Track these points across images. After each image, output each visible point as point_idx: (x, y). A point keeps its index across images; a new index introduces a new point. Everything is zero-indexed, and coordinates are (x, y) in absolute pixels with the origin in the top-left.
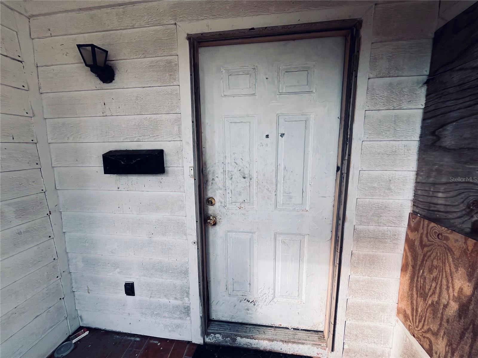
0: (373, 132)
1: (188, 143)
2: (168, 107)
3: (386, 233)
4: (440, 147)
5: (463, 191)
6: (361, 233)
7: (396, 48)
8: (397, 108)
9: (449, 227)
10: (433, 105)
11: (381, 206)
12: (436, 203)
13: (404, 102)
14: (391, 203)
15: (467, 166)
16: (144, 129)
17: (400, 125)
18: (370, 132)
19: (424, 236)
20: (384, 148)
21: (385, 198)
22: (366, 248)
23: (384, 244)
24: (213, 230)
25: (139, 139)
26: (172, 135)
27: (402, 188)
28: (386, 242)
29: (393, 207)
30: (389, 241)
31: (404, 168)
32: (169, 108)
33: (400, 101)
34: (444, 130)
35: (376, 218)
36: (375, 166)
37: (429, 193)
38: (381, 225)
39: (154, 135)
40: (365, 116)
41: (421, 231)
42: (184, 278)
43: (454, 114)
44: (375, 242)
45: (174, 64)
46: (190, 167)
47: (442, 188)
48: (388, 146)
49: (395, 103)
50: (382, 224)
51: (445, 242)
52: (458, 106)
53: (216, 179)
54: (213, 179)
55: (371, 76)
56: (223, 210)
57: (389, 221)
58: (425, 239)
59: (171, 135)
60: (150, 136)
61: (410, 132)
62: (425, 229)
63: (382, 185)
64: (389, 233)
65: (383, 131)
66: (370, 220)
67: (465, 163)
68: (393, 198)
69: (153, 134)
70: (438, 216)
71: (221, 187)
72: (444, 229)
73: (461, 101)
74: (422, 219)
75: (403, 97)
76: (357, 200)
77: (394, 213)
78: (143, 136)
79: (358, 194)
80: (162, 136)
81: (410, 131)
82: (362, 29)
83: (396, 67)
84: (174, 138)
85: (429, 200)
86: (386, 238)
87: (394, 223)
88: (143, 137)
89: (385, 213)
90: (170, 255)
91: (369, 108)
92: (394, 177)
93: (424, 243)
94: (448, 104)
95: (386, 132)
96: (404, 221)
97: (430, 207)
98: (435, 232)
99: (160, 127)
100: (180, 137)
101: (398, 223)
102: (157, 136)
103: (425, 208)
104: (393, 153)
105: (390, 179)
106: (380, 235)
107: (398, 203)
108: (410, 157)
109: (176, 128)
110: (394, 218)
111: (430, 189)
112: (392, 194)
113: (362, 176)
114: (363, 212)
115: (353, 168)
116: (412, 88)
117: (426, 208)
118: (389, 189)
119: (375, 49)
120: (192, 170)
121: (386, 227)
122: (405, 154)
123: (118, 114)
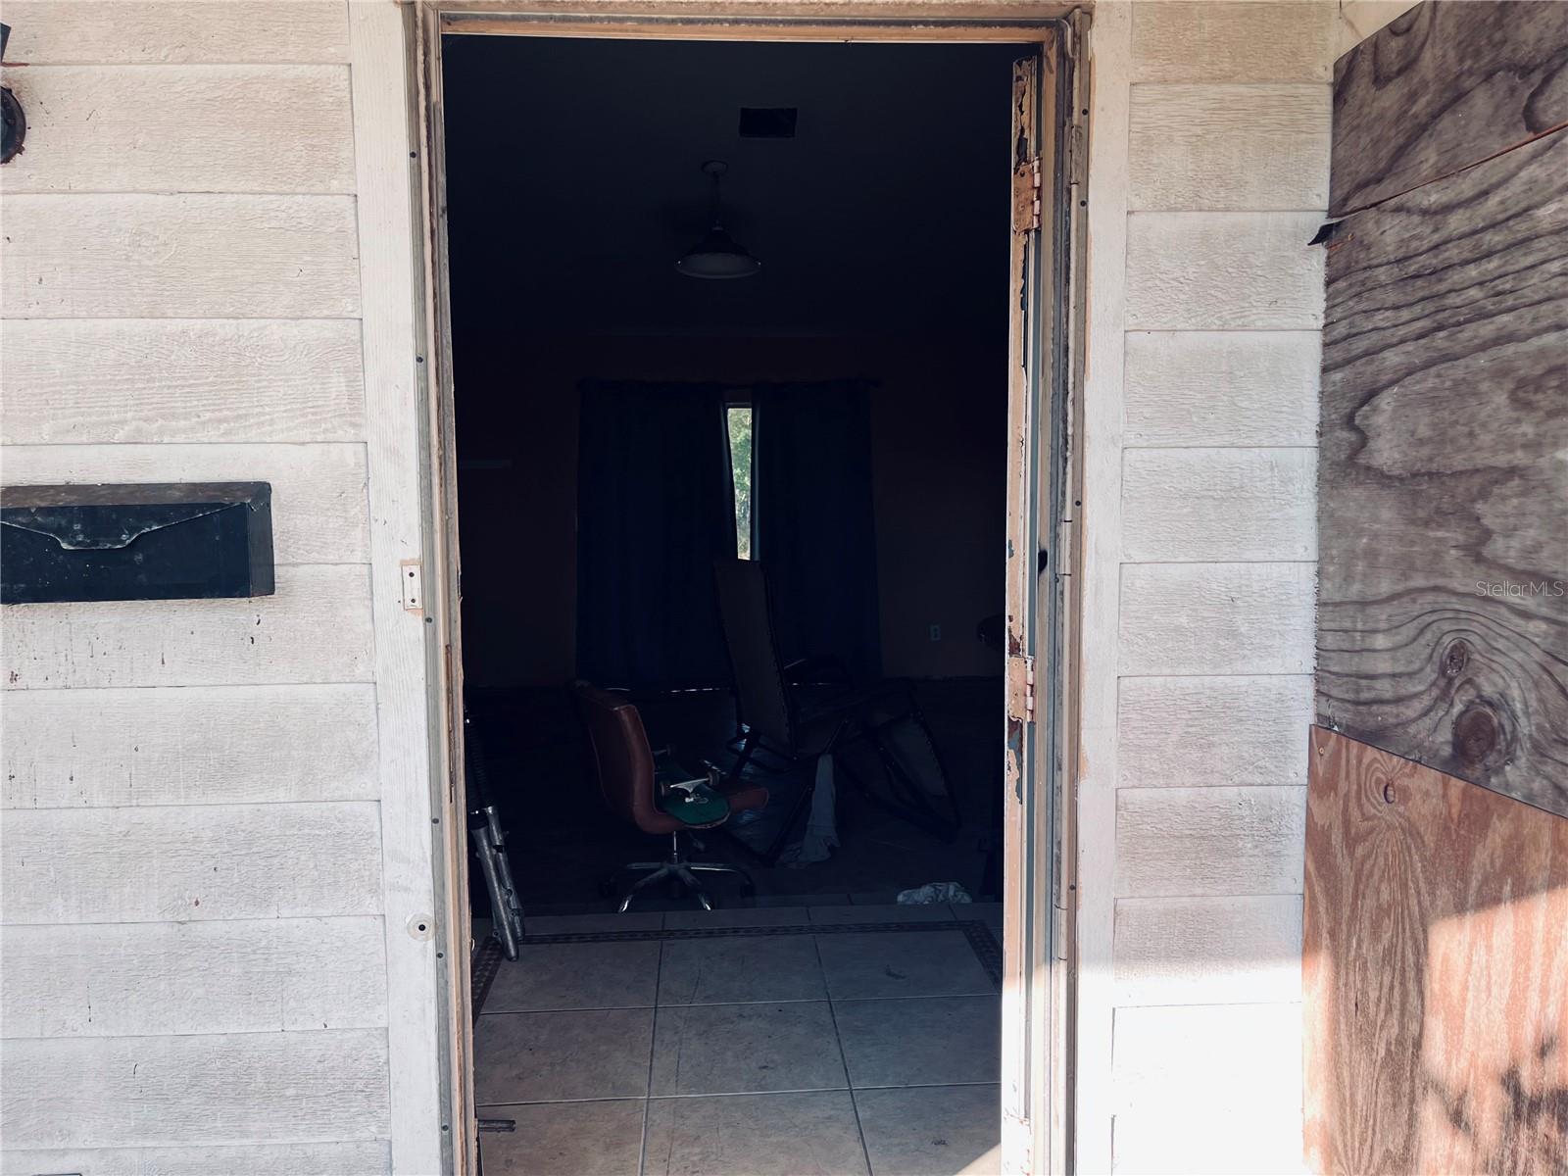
0: (1159, 415)
1: (394, 454)
2: (299, 289)
3: (1238, 811)
4: (1368, 468)
5: (1428, 619)
6: (1145, 819)
7: (1214, 109)
8: (1233, 324)
9: (1406, 753)
10: (1345, 318)
11: (1209, 703)
12: (1372, 673)
13: (1255, 304)
14: (1244, 689)
15: (1431, 534)
16: (169, 387)
17: (1251, 387)
18: (1147, 412)
19: (1353, 804)
20: (1203, 475)
21: (1218, 671)
22: (1167, 882)
23: (1234, 860)
25: (139, 430)
26: (313, 414)
27: (1274, 628)
28: (1239, 850)
29: (1251, 705)
30: (1249, 845)
31: (1274, 550)
32: (301, 293)
33: (1243, 300)
34: (1375, 410)
35: (1195, 755)
36: (1173, 546)
37: (1354, 640)
38: (1215, 782)
39: (225, 412)
40: (1126, 353)
41: (1343, 787)
42: (361, 1119)
43: (1393, 358)
44: (1197, 852)
45: (331, 100)
46: (403, 563)
47: (1382, 615)
48: (1214, 468)
49: (1227, 308)
50: (1215, 779)
51: (1401, 809)
52: (1400, 330)
55: (1137, 204)
57: (1241, 762)
58: (1355, 814)
59: (310, 417)
60: (203, 419)
61: (1285, 415)
62: (1353, 776)
63: (1204, 618)
64: (1248, 812)
65: (1192, 410)
66: (1172, 765)
67: (1427, 523)
68: (1248, 669)
69: (220, 410)
70: (1380, 718)
72: (1398, 762)
73: (1405, 315)
74: (1344, 740)
75: (1250, 284)
76: (1118, 684)
77: (1257, 729)
78: (163, 417)
79: (1119, 658)
80: (262, 418)
81: (1284, 409)
82: (1094, 29)
83: (1219, 176)
84: (326, 431)
85: (1355, 664)
86: (1238, 832)
87: (1262, 771)
88: (160, 421)
89: (1225, 730)
90: (292, 1004)
91: (1136, 321)
92: (1244, 588)
93: (1353, 831)
94: (1379, 319)
95: (1203, 415)
96: (1295, 758)
97: (1358, 691)
98: (1378, 781)
99: (254, 375)
100: (354, 425)
101: (1273, 769)
102: (239, 417)
103: (1346, 696)
104: (1235, 496)
105: (1233, 595)
106: (1214, 822)
107: (1270, 690)
108: (1291, 507)
109: (337, 383)
110: (1257, 750)
111: (1354, 622)
112: (1246, 652)
113: (1133, 584)
114: (1146, 730)
115: (1097, 552)
116: (1277, 253)
117: (1351, 696)
118: (1232, 633)
119: (1145, 104)
120: (411, 575)
121: (1235, 789)
122: (1274, 498)
123: (34, 310)
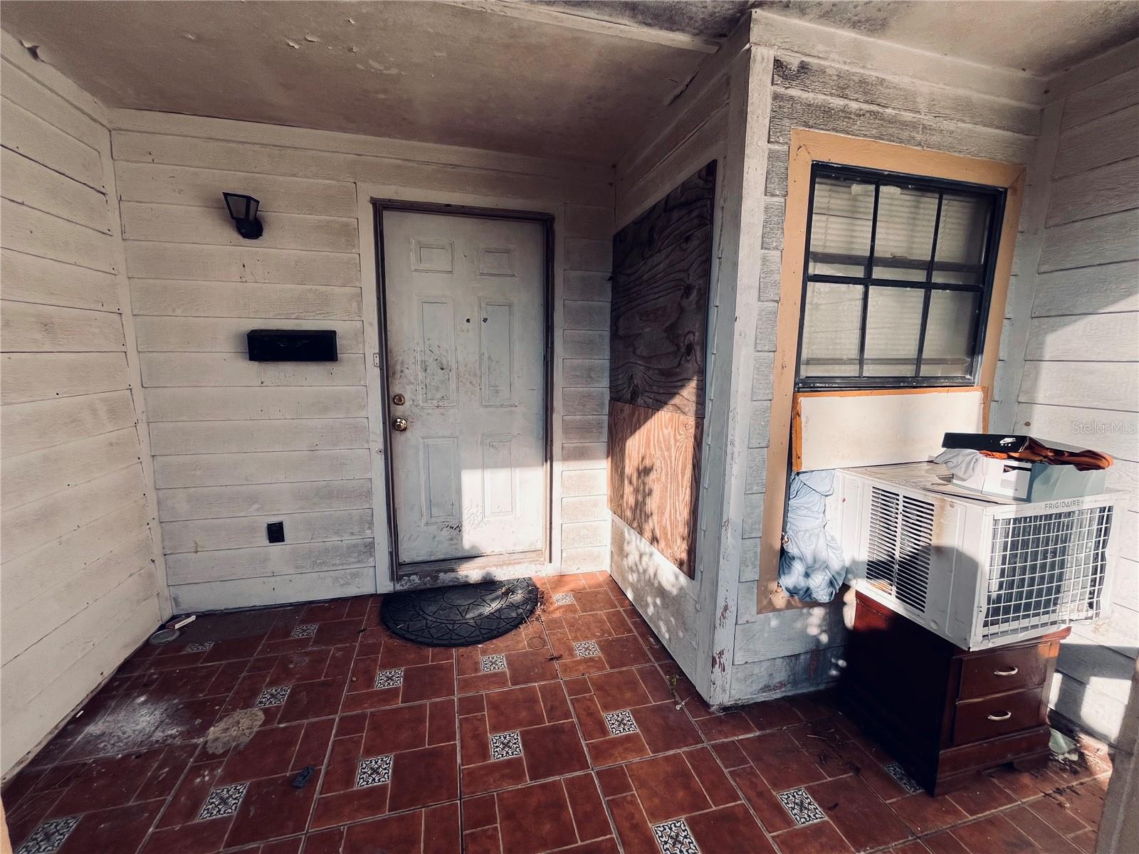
0: (572, 321)
1: (371, 324)
4: (618, 335)
6: (570, 424)
8: (590, 299)
9: (624, 401)
11: (585, 394)
12: (618, 384)
13: (595, 295)
14: (593, 391)
15: (627, 350)
16: (307, 304)
17: (594, 315)
18: (569, 320)
19: (615, 415)
20: (583, 337)
21: (587, 386)
22: (575, 439)
23: (591, 434)
24: (402, 438)
25: (299, 315)
27: (600, 376)
28: (592, 431)
29: (595, 395)
30: (595, 430)
31: (600, 356)
32: (344, 280)
33: (592, 293)
34: (620, 321)
35: (581, 407)
36: (576, 355)
38: (586, 414)
39: (323, 311)
40: (564, 306)
41: (614, 412)
42: (364, 503)
43: (623, 309)
44: (582, 432)
45: (352, 228)
46: (374, 354)
47: (620, 370)
48: (586, 335)
49: (589, 295)
51: (623, 414)
52: (623, 303)
53: (406, 371)
54: (402, 371)
55: (566, 268)
56: (416, 410)
57: (592, 409)
59: (347, 314)
60: (317, 313)
61: (603, 323)
62: (615, 409)
63: (583, 373)
64: (594, 422)
66: (576, 410)
67: (627, 347)
68: (594, 386)
70: (619, 395)
71: (413, 381)
72: (623, 404)
75: (594, 290)
76: (563, 389)
77: (596, 401)
79: (563, 383)
80: (334, 313)
81: (603, 321)
82: (555, 224)
83: (586, 262)
84: (352, 317)
86: (592, 427)
87: (600, 411)
88: (304, 313)
89: (589, 401)
90: (344, 472)
91: (566, 297)
93: (615, 422)
94: (620, 300)
95: (583, 322)
96: (606, 408)
97: (616, 390)
98: (619, 409)
99: (331, 302)
100: (360, 316)
102: (327, 313)
104: (591, 343)
105: (591, 367)
106: (586, 424)
107: (599, 391)
108: (604, 346)
109: (354, 305)
110: (596, 406)
112: (594, 382)
113: (566, 364)
114: (570, 401)
115: (557, 356)
116: (601, 282)
118: (591, 377)
119: (567, 243)
120: (375, 357)
121: (591, 416)
122: (600, 343)
123: (267, 281)
